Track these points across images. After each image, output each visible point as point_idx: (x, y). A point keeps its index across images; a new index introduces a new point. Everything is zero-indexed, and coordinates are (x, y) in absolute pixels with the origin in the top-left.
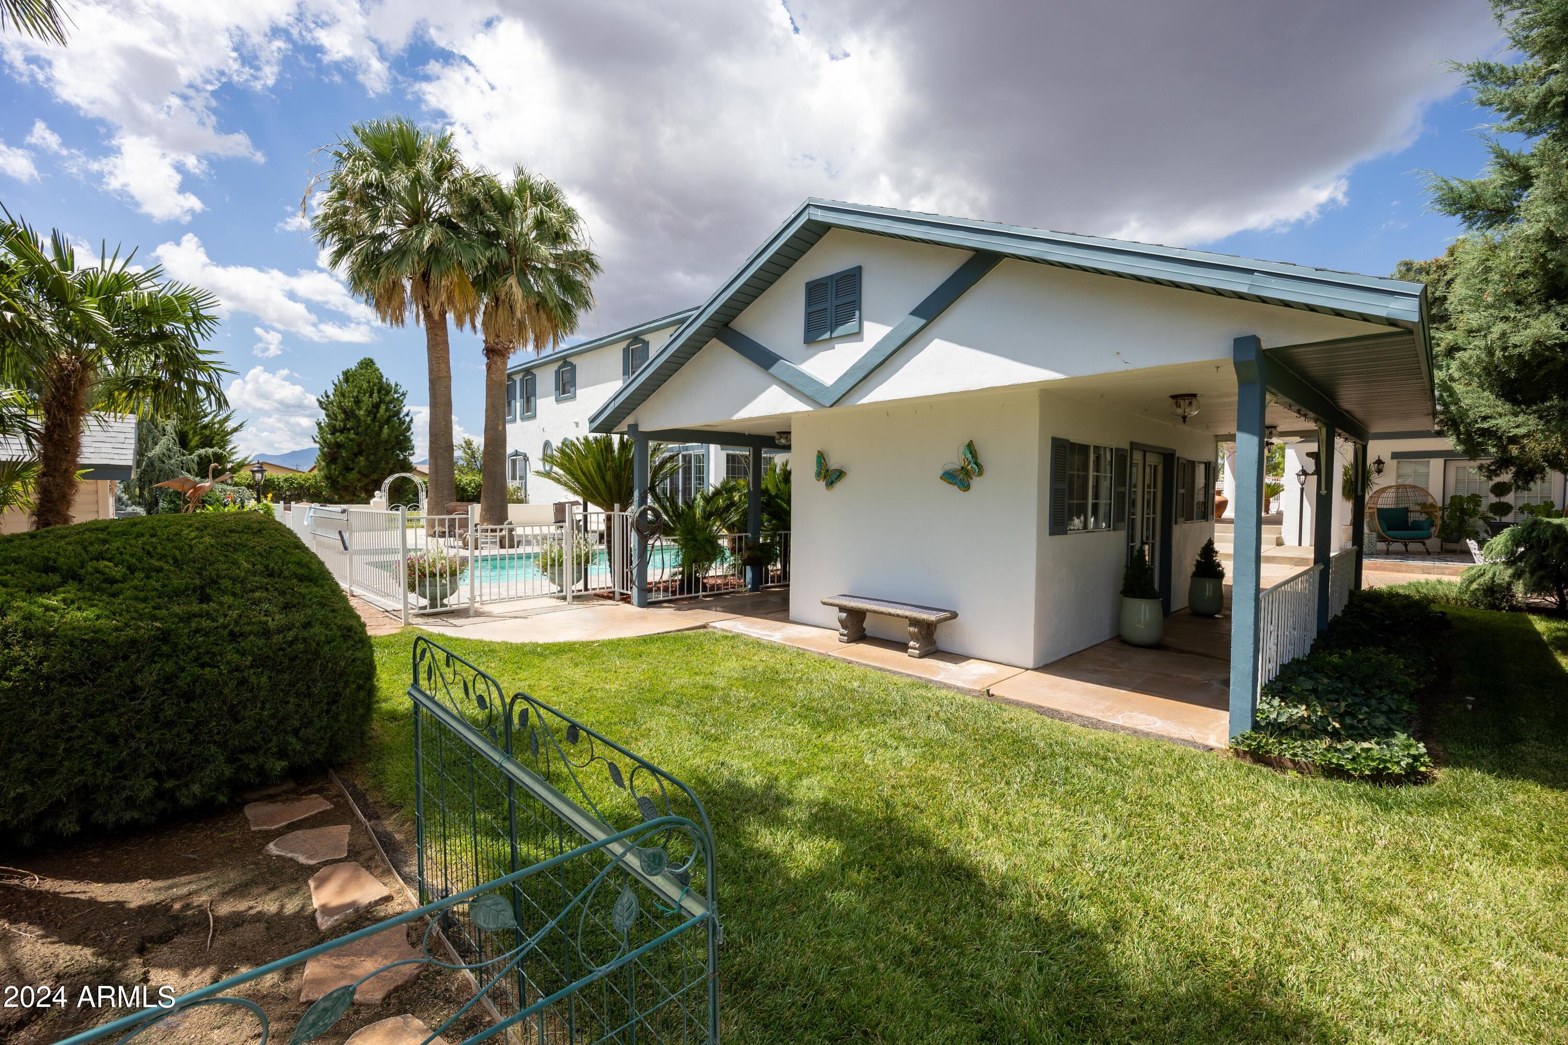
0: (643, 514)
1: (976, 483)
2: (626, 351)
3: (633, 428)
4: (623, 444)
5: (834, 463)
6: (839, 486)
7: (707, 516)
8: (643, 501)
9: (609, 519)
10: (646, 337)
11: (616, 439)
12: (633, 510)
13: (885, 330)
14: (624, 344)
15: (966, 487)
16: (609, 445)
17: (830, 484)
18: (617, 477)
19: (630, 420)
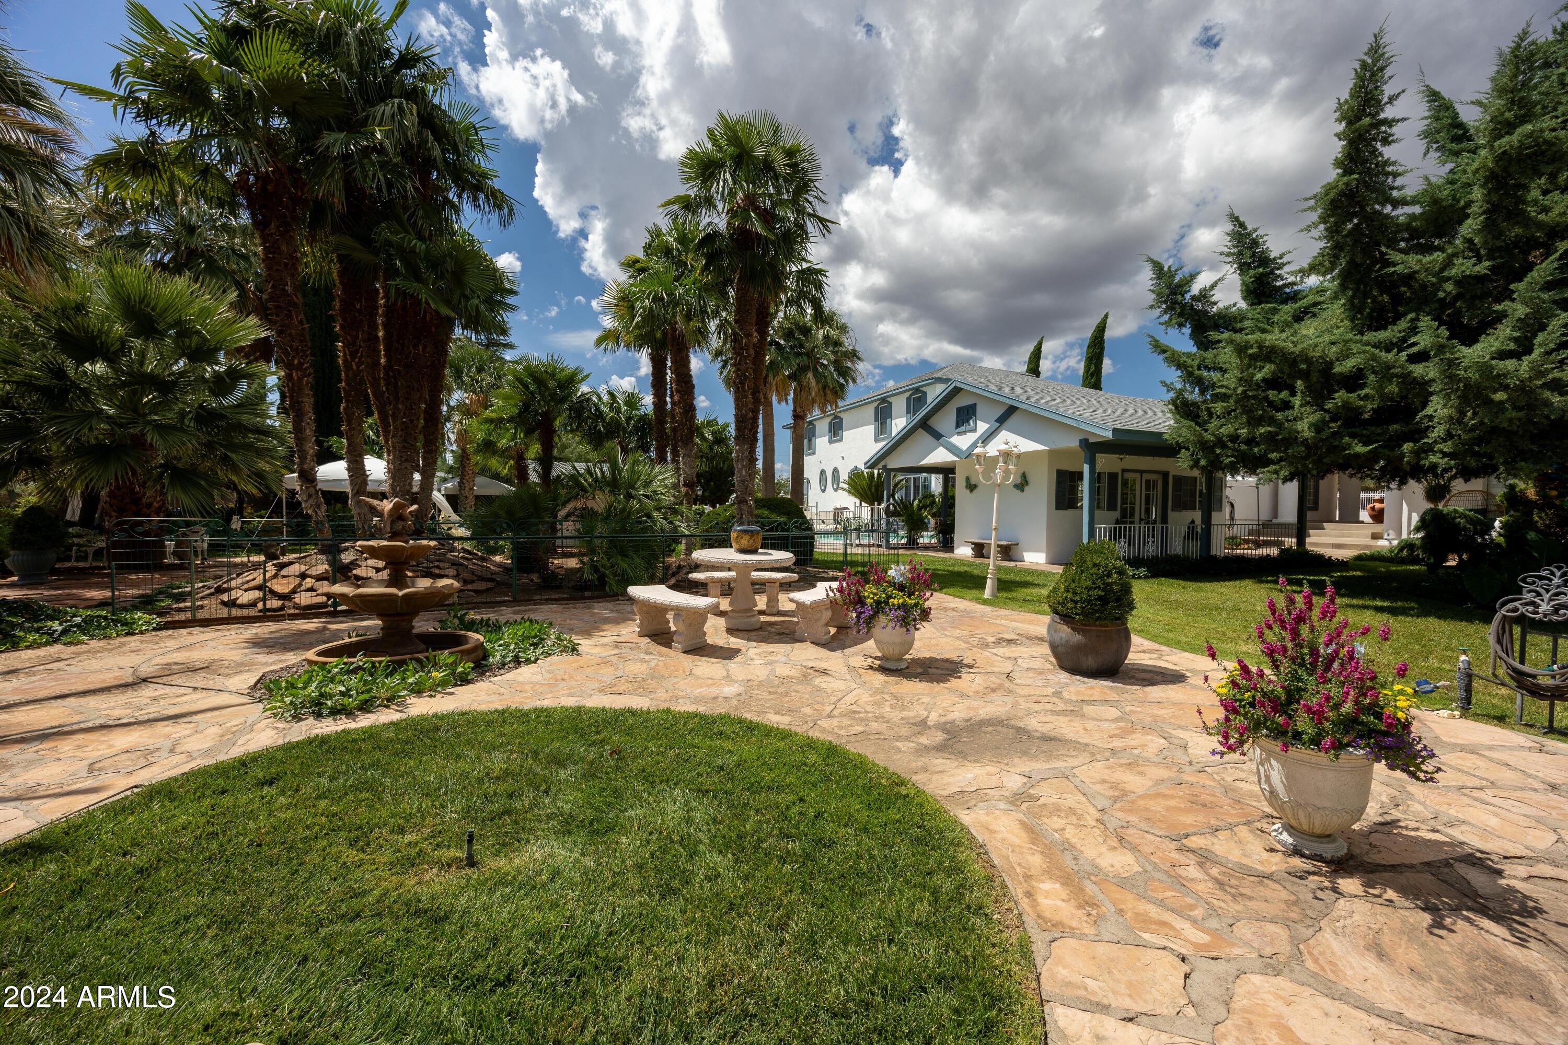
0: (888, 506)
1: (1026, 488)
2: (877, 408)
3: (884, 467)
4: (879, 474)
5: (973, 482)
6: (975, 492)
7: (920, 508)
8: (888, 500)
9: (872, 510)
10: (890, 399)
11: (876, 471)
12: (883, 506)
13: (986, 426)
14: (876, 404)
15: (1022, 491)
16: (873, 475)
17: (971, 491)
18: (876, 490)
19: (883, 463)
